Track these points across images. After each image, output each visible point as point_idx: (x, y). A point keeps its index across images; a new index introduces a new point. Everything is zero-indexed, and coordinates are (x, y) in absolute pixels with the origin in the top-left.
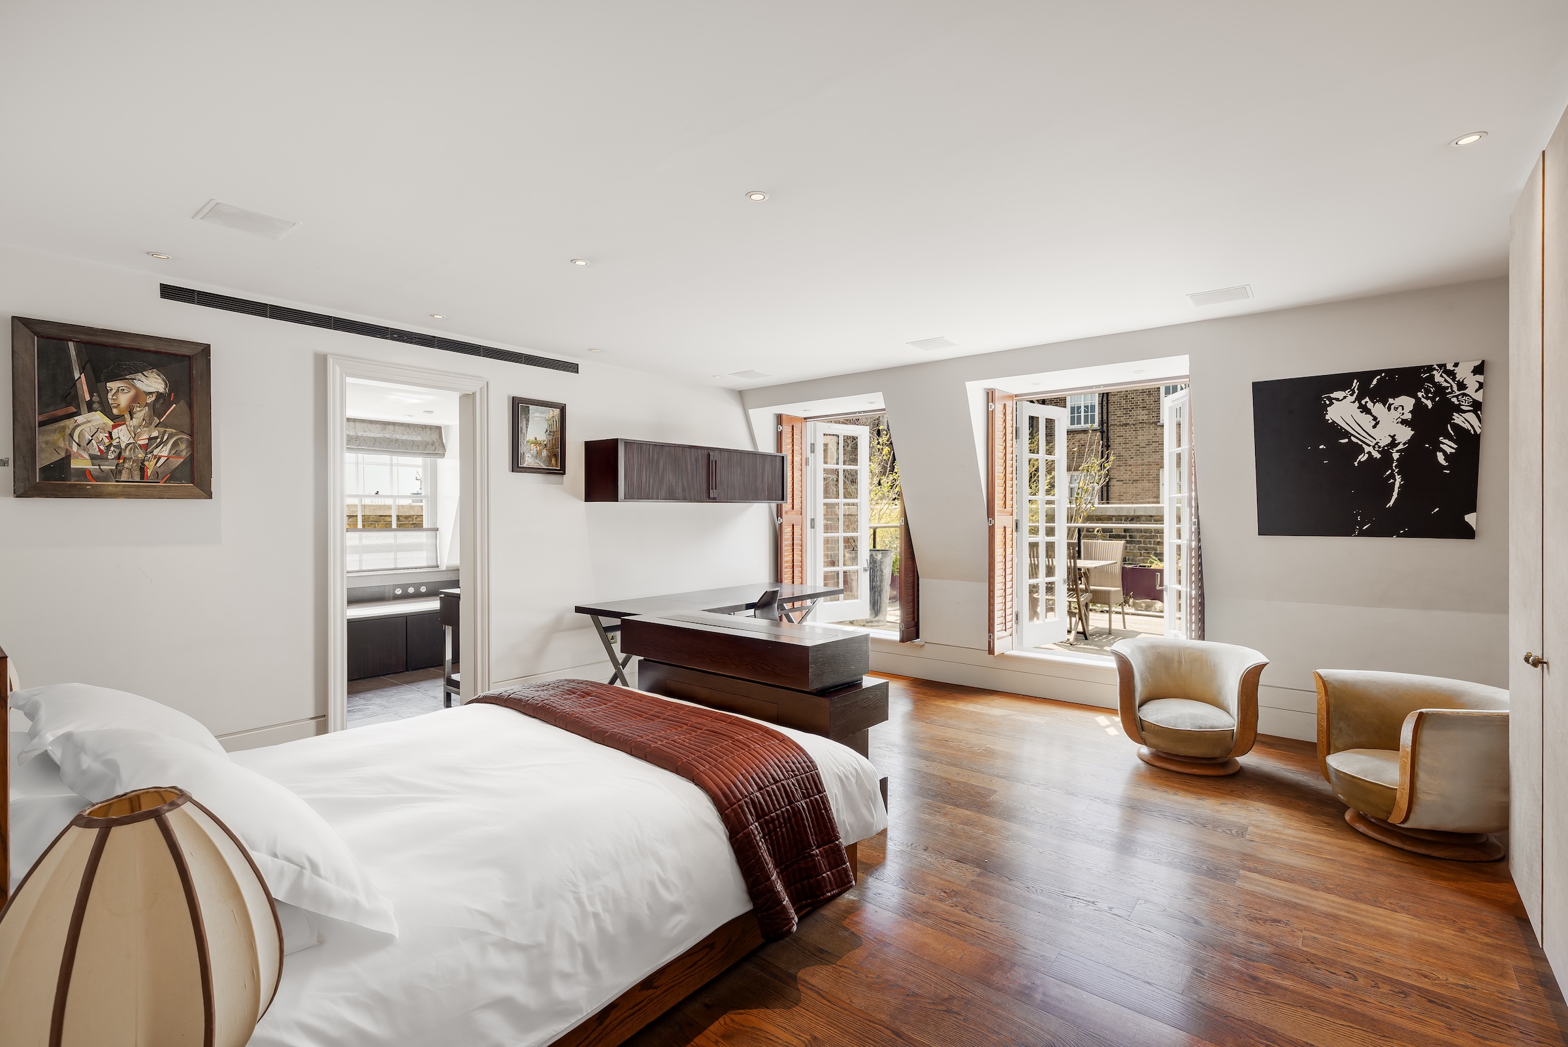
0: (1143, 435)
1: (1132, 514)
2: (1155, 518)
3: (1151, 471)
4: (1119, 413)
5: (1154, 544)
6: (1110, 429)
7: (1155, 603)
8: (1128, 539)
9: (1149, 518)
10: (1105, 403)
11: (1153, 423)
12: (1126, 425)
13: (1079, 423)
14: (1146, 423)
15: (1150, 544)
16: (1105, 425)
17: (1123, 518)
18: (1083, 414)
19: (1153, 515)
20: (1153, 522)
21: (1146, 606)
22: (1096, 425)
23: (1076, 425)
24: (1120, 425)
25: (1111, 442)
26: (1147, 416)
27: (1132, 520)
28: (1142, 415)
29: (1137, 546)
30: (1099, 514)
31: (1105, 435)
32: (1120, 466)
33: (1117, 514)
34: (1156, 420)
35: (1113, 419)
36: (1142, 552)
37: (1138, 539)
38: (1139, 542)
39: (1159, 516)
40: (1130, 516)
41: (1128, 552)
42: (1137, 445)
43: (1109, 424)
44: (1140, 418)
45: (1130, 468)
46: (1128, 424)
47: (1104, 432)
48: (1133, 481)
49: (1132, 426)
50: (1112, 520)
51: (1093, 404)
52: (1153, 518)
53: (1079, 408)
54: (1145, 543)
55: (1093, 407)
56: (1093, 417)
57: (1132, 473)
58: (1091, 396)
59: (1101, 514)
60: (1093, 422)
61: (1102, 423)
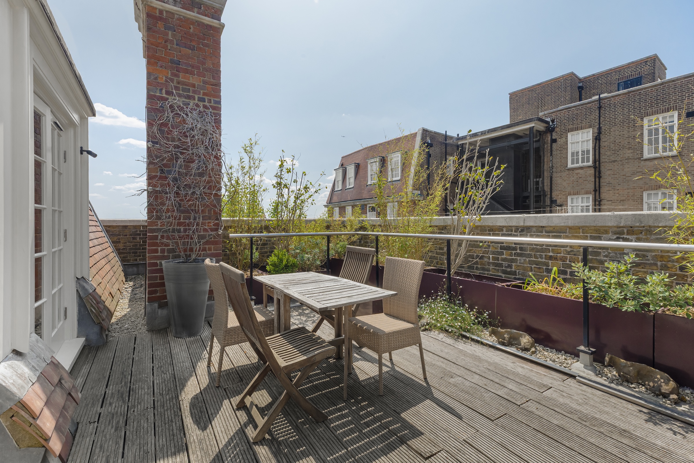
0: (629, 168)
1: (522, 224)
2: (547, 229)
3: (636, 193)
4: (608, 153)
5: (546, 259)
6: (601, 165)
7: (521, 336)
8: (518, 251)
9: (540, 229)
10: (597, 148)
11: (637, 158)
12: (614, 161)
13: (577, 162)
14: (631, 159)
15: (542, 258)
16: (597, 163)
17: (513, 229)
18: (580, 157)
19: (544, 225)
20: (544, 233)
21: (510, 338)
22: (590, 163)
23: (575, 165)
24: (610, 162)
25: (602, 174)
26: (632, 154)
27: (522, 231)
28: (628, 153)
29: (527, 259)
30: (490, 224)
31: (597, 169)
32: (610, 190)
33: (507, 225)
34: (640, 156)
35: (603, 158)
36: (533, 267)
37: (528, 252)
38: (530, 256)
39: (551, 226)
40: (521, 227)
41: (518, 266)
42: (624, 175)
43: (601, 162)
44: (627, 155)
45: (617, 192)
46: (616, 161)
47: (597, 167)
48: (620, 200)
49: (619, 162)
50: (503, 231)
51: (588, 149)
52: (544, 229)
53: (578, 153)
54: (536, 257)
55: (588, 151)
56: (588, 158)
57: (619, 195)
58: (587, 143)
59: (492, 225)
60: (588, 161)
61: (595, 161)
